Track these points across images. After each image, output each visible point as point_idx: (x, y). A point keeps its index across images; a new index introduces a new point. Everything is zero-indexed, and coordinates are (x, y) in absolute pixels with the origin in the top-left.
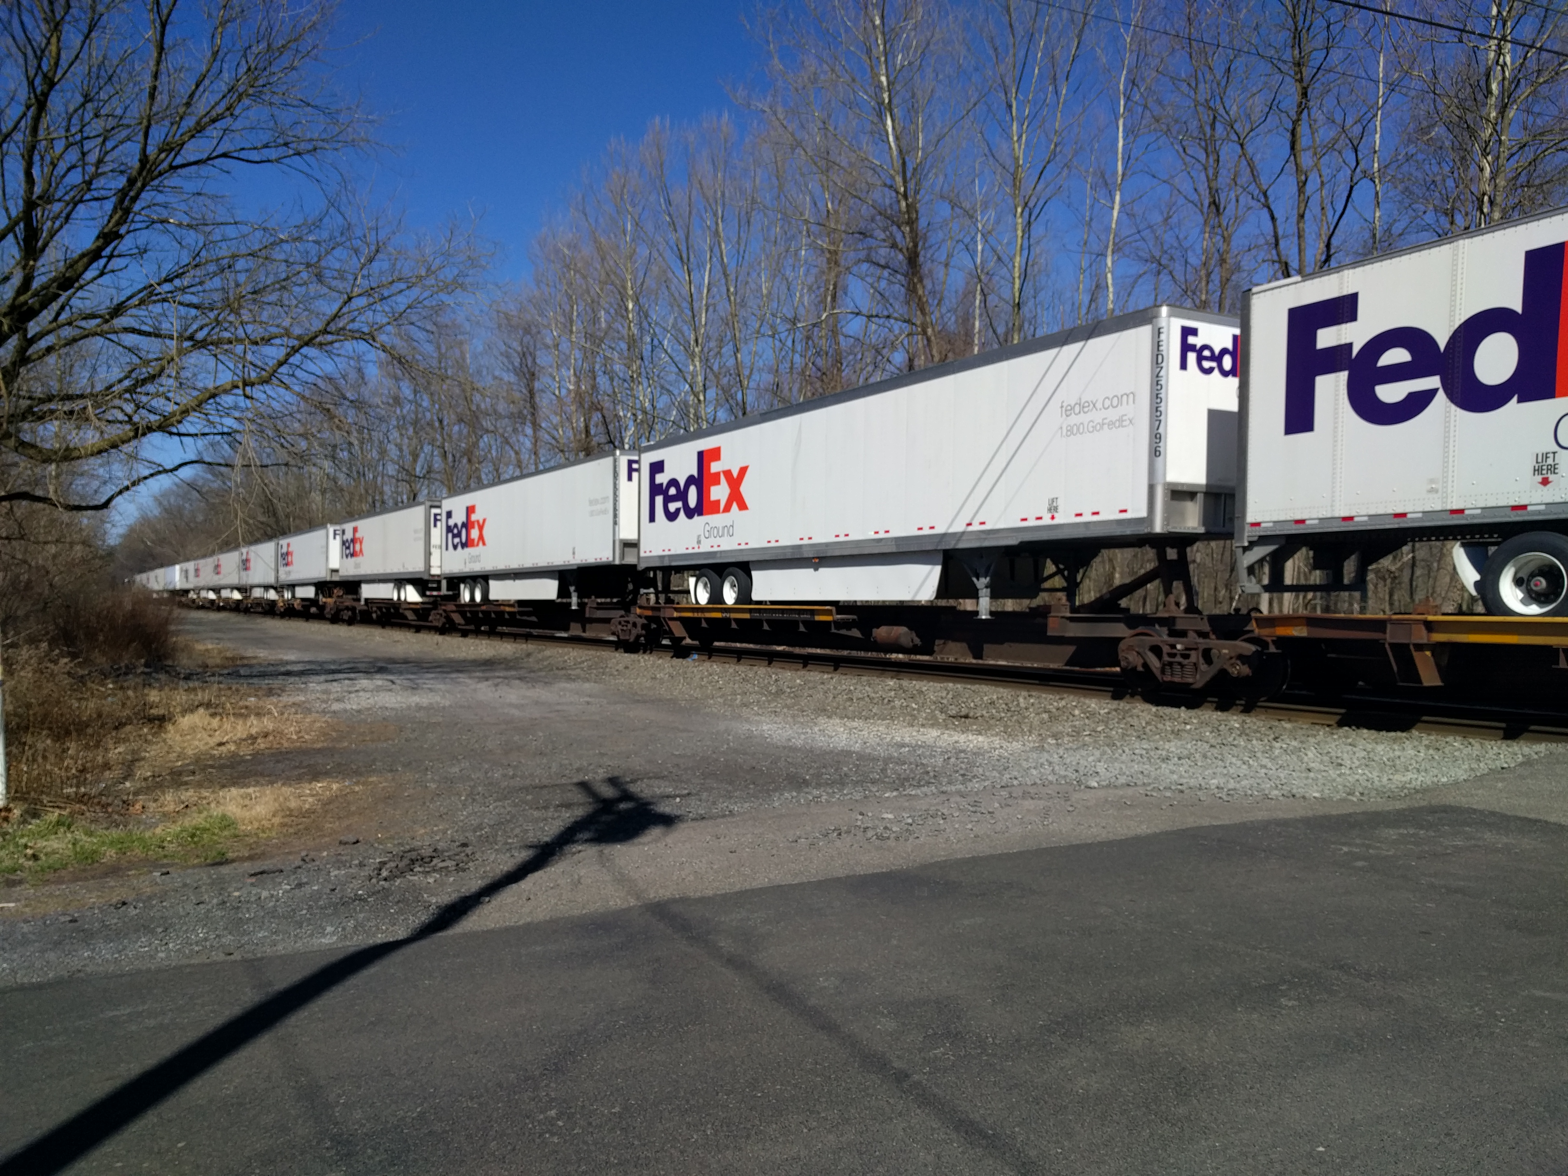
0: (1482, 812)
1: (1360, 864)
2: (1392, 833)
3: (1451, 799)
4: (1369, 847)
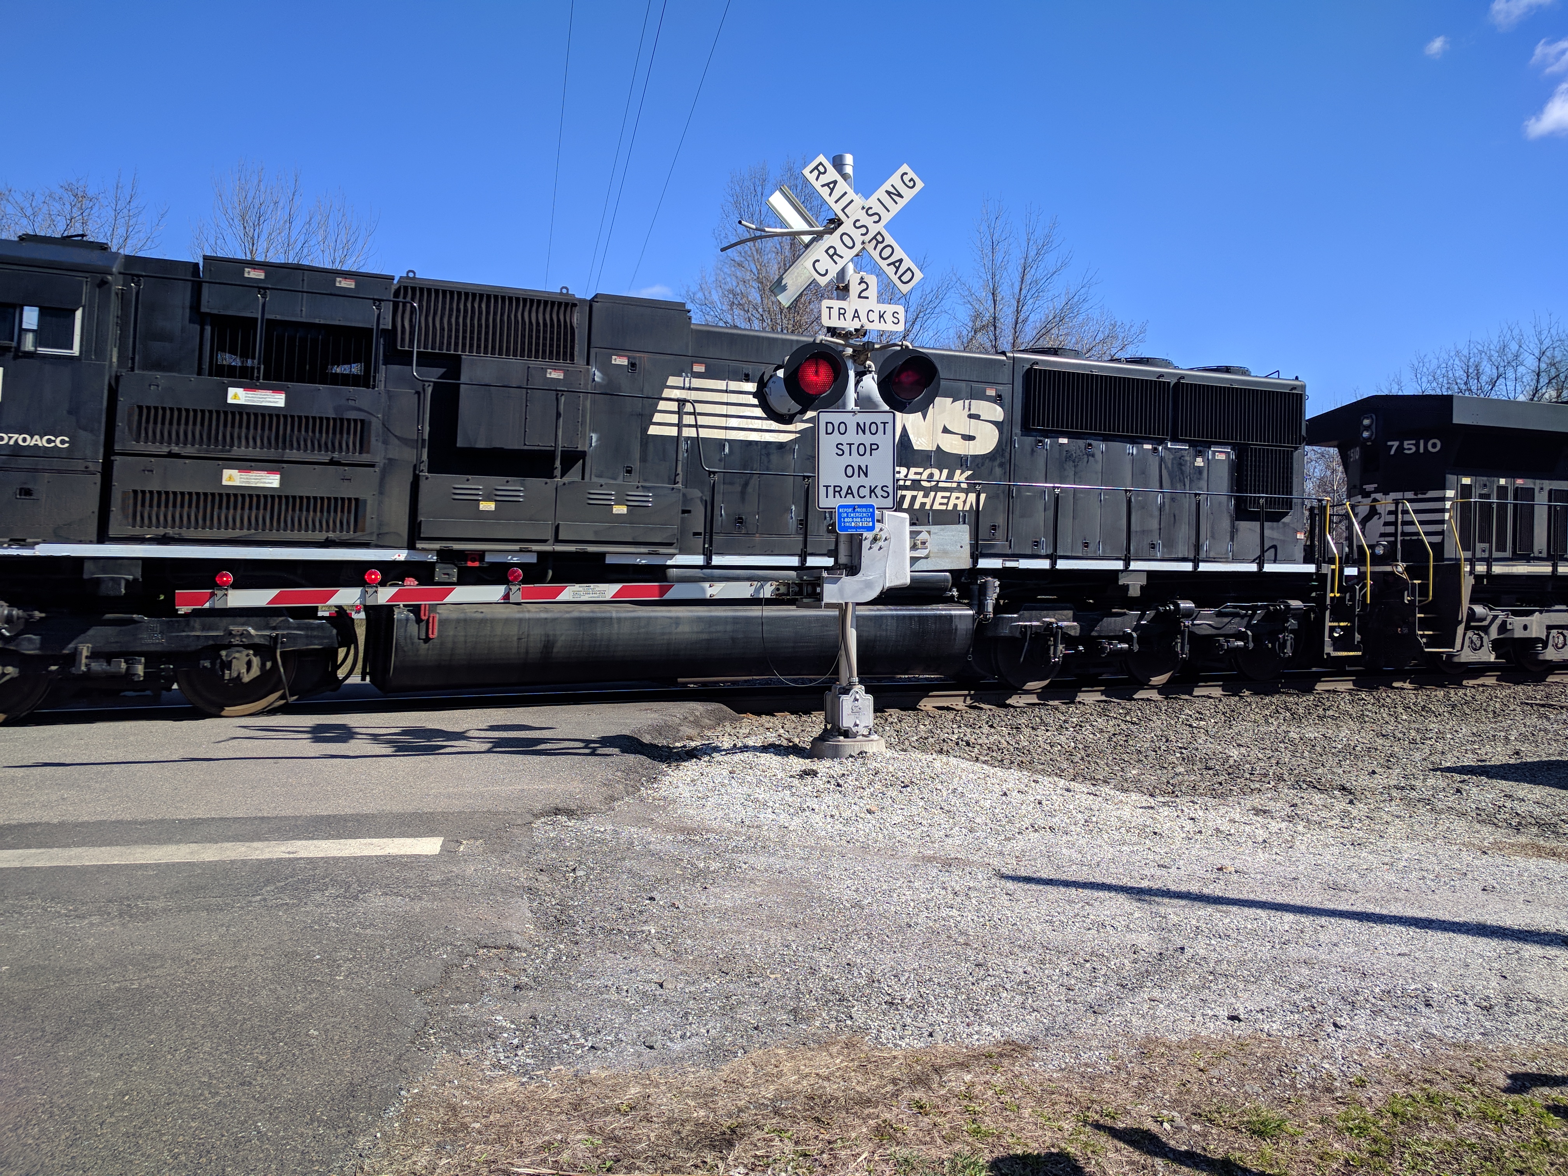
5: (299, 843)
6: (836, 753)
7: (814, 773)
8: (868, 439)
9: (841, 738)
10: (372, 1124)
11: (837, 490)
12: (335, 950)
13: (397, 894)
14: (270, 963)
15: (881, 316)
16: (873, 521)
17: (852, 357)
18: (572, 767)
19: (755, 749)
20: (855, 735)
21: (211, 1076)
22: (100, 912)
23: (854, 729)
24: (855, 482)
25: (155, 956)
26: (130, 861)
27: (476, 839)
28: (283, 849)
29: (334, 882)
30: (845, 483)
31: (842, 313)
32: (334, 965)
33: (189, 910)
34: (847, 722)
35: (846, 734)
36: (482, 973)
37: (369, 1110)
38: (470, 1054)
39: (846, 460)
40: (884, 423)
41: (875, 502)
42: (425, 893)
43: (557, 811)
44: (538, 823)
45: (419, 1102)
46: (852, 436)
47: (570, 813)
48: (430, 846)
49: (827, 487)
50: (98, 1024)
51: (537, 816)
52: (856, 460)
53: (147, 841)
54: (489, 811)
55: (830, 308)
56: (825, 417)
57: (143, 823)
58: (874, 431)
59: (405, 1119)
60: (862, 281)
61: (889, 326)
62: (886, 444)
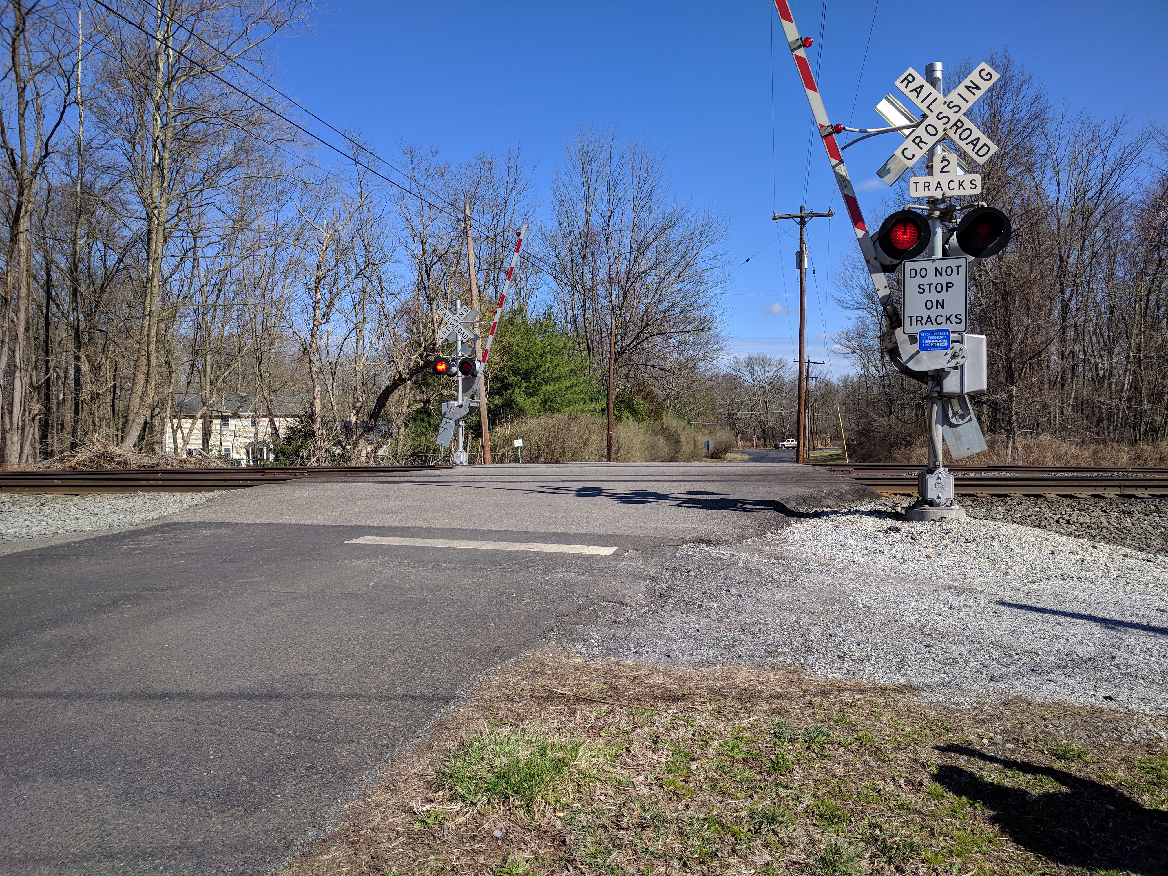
0: (194, 523)
1: (137, 552)
2: (149, 537)
3: (174, 520)
4: (138, 544)
5: (537, 544)
6: (922, 518)
7: (898, 530)
8: (944, 279)
9: (927, 507)
10: (498, 664)
11: (919, 320)
12: (525, 593)
13: (572, 572)
14: (490, 595)
15: (960, 184)
16: (948, 342)
17: (939, 217)
18: (725, 516)
19: (863, 513)
20: (938, 505)
21: (436, 634)
22: (424, 566)
23: (938, 501)
24: (933, 313)
25: (438, 586)
26: (450, 546)
27: (637, 550)
28: (527, 546)
29: (543, 563)
30: (925, 313)
31: (928, 186)
32: (520, 599)
33: (465, 569)
34: (931, 494)
35: (932, 504)
36: (599, 613)
37: (500, 658)
38: (567, 646)
39: (927, 296)
40: (958, 267)
41: (949, 327)
42: (589, 572)
43: (701, 541)
44: (685, 546)
45: (527, 659)
46: (930, 278)
47: (708, 542)
48: (607, 551)
49: (911, 317)
50: (400, 609)
51: (685, 542)
52: (934, 296)
53: (463, 538)
54: (655, 537)
55: (916, 183)
56: (909, 265)
57: (465, 530)
58: (949, 273)
59: (515, 664)
60: (944, 159)
61: (968, 191)
62: (959, 280)
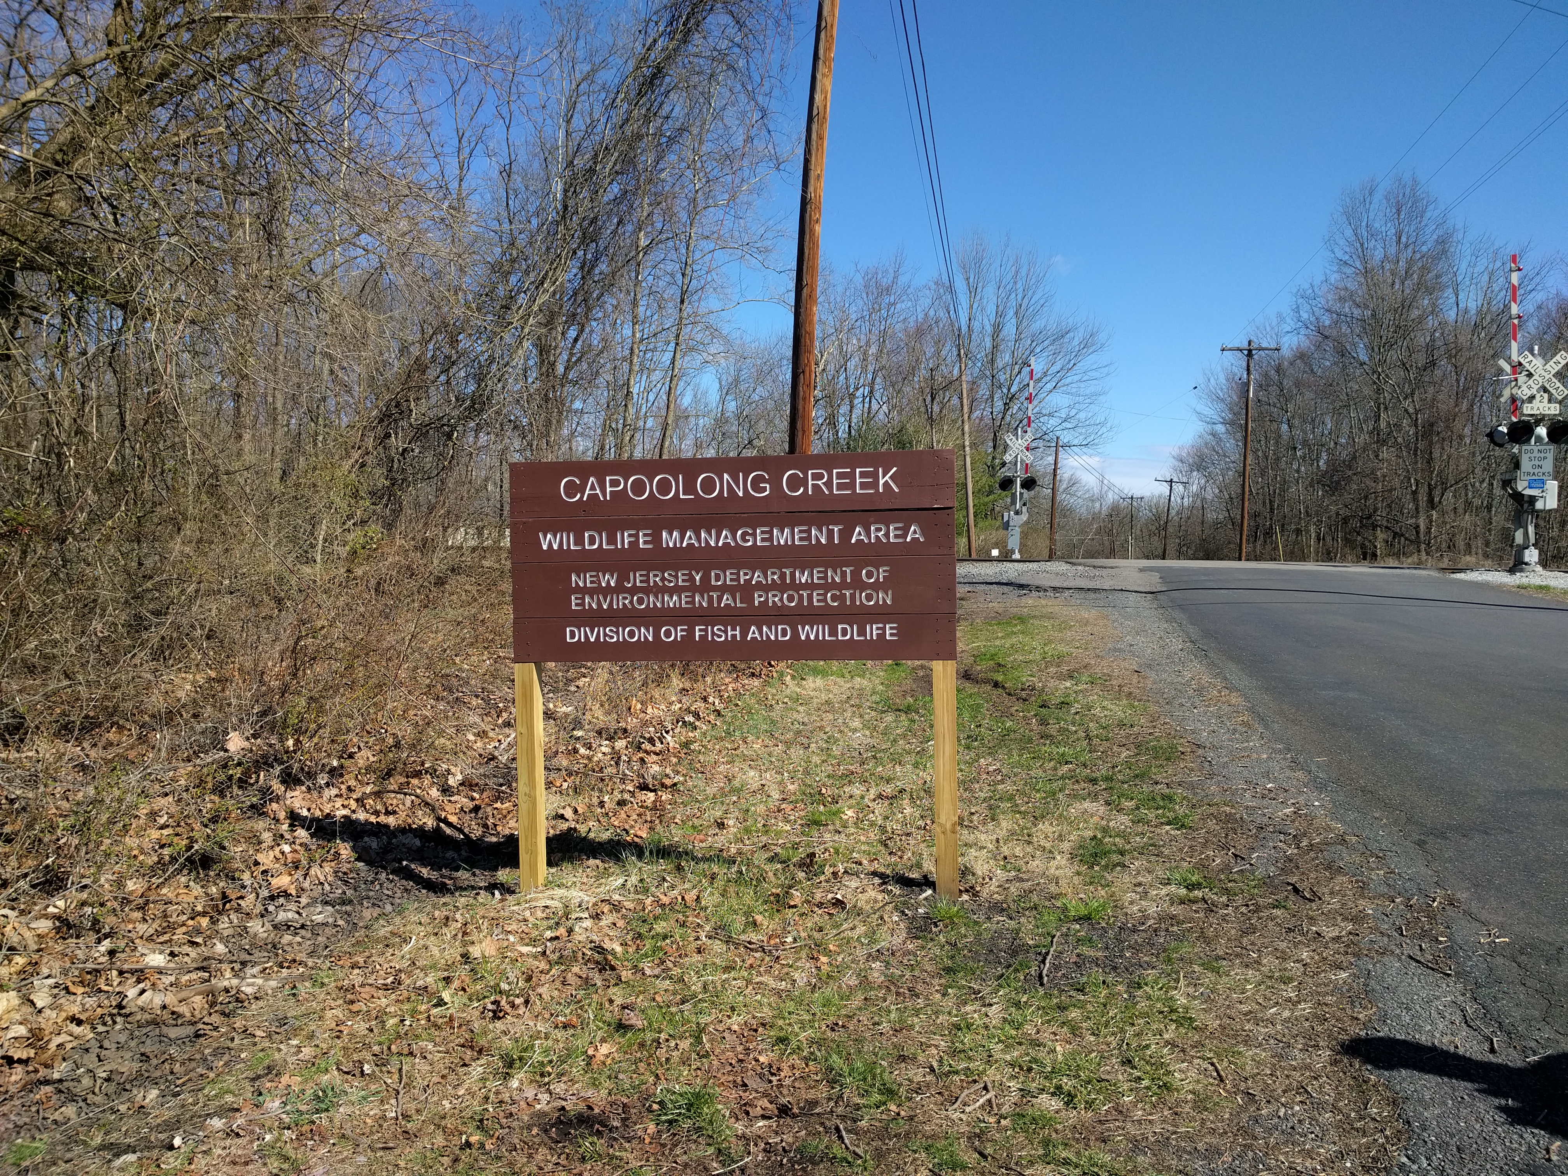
8: (1542, 455)
9: (1523, 565)
11: (1529, 474)
15: (1549, 409)
16: (1541, 484)
17: (1536, 423)
20: (1530, 565)
23: (1530, 562)
24: (1536, 471)
30: (1532, 471)
31: (1532, 408)
34: (1526, 559)
35: (1526, 564)
39: (1533, 462)
40: (1547, 449)
41: (1542, 477)
46: (1536, 454)
49: (1524, 472)
52: (1537, 463)
55: (1527, 407)
56: (1524, 448)
58: (1543, 452)
60: (1542, 396)
61: (1553, 412)
62: (1550, 456)
